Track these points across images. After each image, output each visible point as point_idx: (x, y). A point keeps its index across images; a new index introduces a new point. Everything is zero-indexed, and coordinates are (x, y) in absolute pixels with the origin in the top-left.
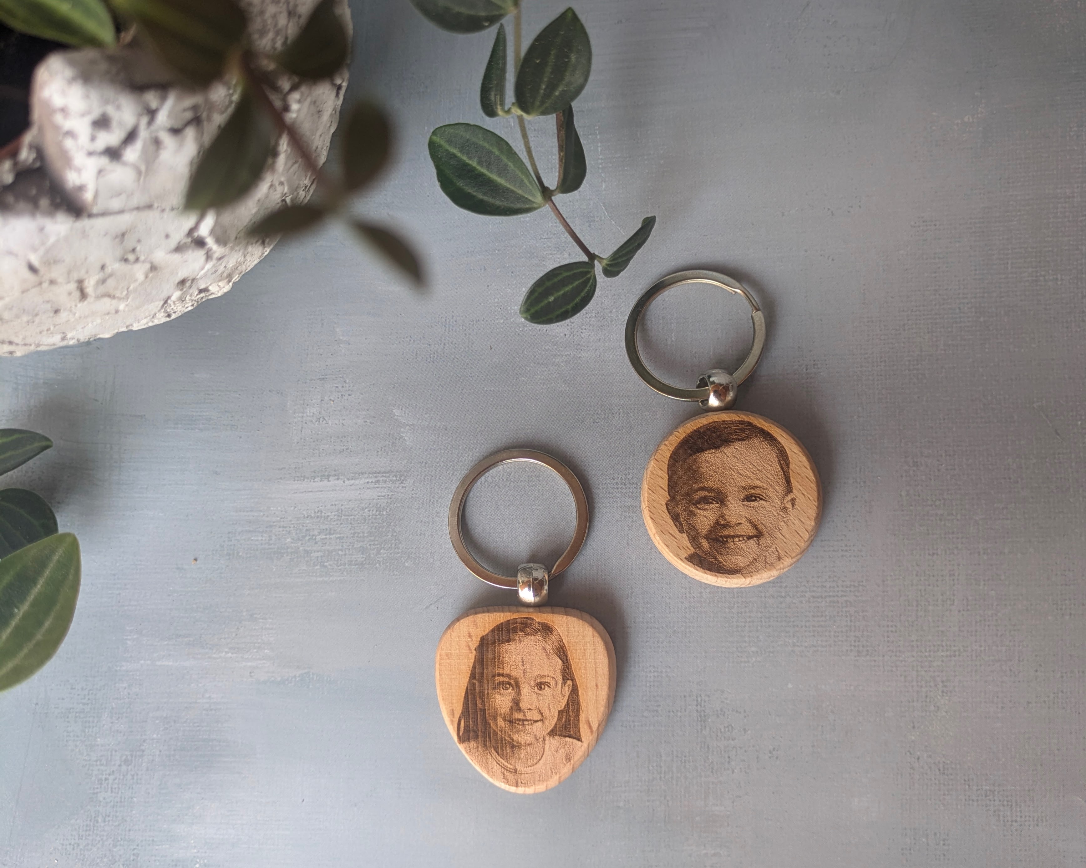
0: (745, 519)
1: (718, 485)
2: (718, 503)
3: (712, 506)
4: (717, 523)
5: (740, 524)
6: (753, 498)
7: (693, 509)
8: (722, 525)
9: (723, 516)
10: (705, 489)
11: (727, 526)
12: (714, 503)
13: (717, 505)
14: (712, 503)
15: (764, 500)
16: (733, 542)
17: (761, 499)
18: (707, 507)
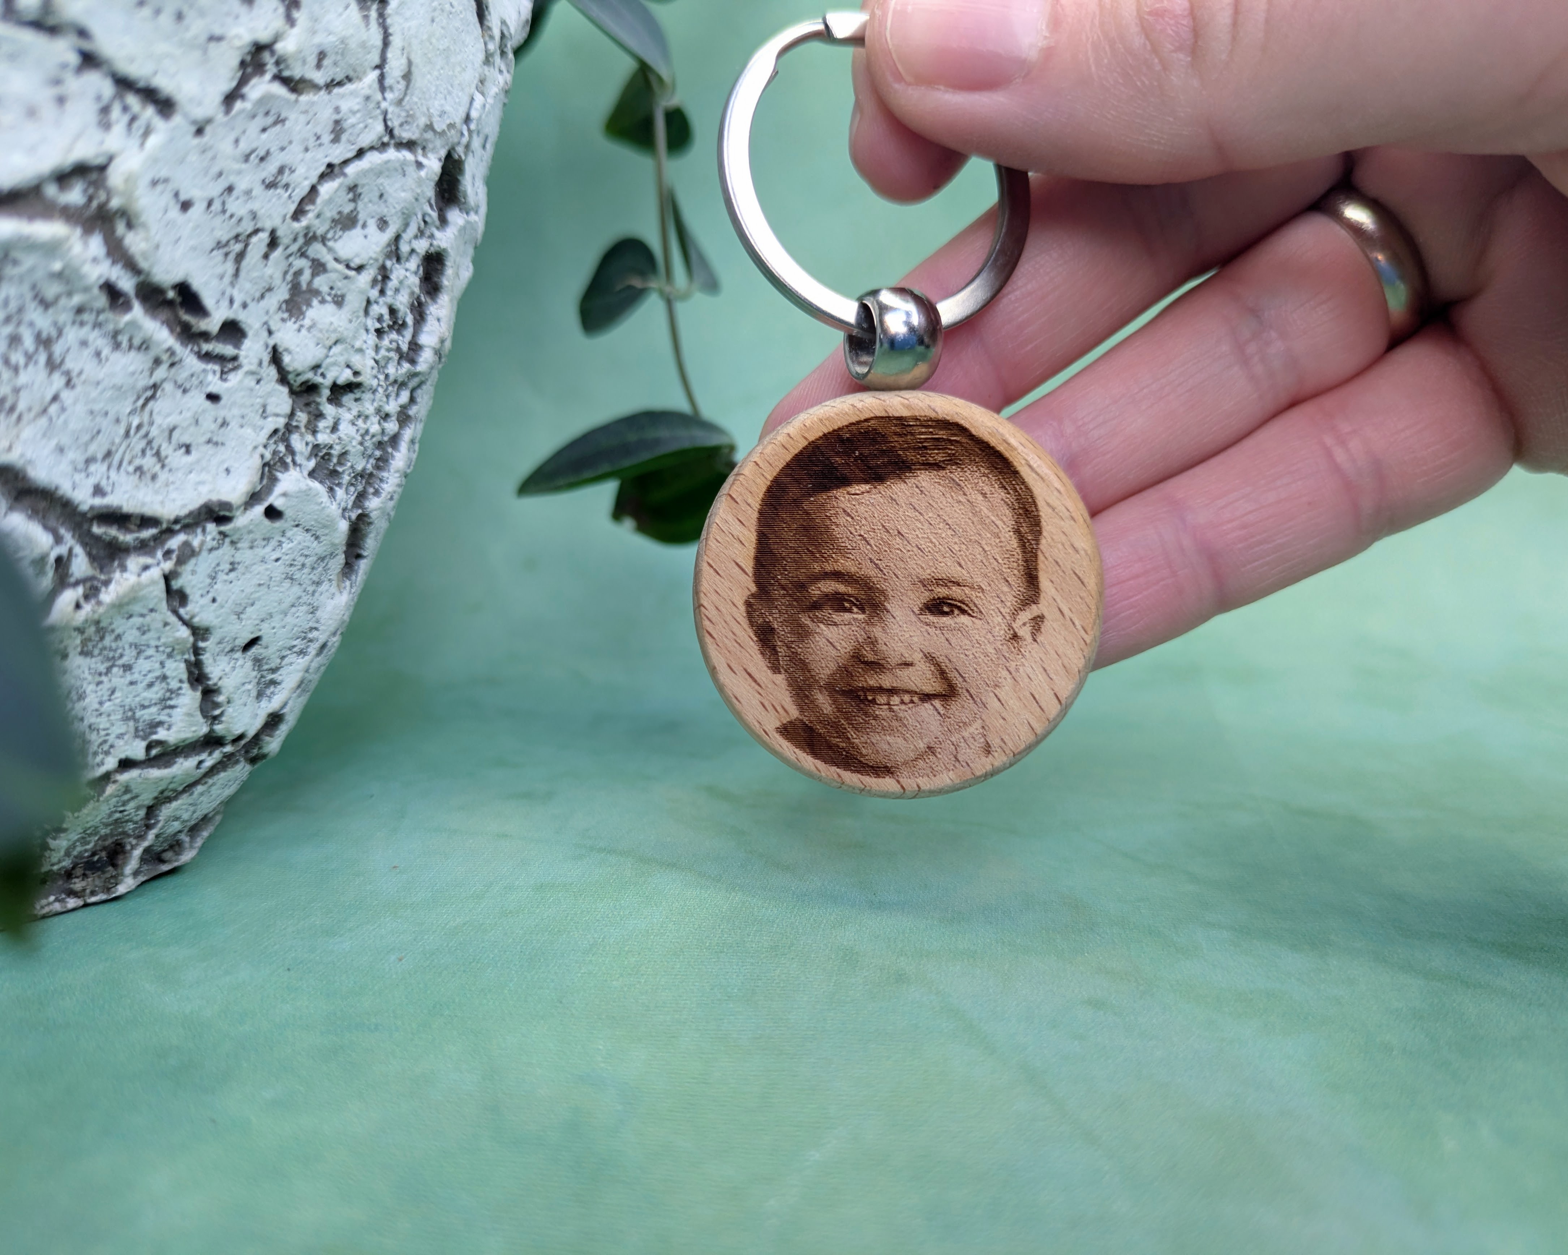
0: (921, 654)
1: (869, 571)
2: (864, 613)
3: (847, 616)
4: (857, 657)
5: (908, 665)
6: (946, 609)
7: (805, 620)
8: (866, 663)
9: (872, 642)
10: (837, 575)
11: (876, 666)
12: (855, 610)
13: (861, 617)
14: (850, 611)
15: (969, 615)
16: (888, 704)
17: (963, 612)
18: (837, 617)
